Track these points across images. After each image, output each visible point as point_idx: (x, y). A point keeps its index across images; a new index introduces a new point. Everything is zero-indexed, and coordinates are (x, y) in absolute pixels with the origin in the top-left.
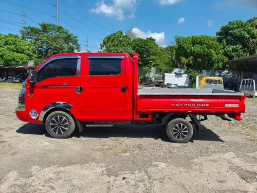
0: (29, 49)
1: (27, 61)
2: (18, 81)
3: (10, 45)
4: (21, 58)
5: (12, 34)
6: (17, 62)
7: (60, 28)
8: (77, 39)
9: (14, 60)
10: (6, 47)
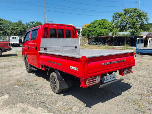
0: (110, 26)
1: (108, 33)
2: (101, 44)
3: (101, 25)
4: (105, 31)
5: (103, 19)
6: (103, 34)
7: (135, 9)
8: (147, 14)
9: (101, 33)
10: (99, 27)
